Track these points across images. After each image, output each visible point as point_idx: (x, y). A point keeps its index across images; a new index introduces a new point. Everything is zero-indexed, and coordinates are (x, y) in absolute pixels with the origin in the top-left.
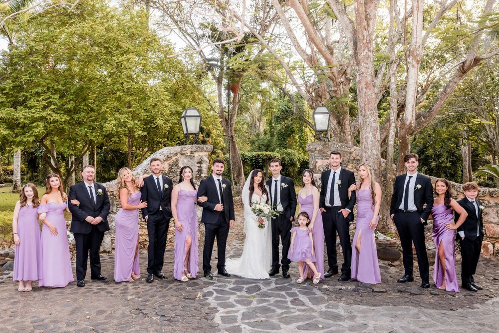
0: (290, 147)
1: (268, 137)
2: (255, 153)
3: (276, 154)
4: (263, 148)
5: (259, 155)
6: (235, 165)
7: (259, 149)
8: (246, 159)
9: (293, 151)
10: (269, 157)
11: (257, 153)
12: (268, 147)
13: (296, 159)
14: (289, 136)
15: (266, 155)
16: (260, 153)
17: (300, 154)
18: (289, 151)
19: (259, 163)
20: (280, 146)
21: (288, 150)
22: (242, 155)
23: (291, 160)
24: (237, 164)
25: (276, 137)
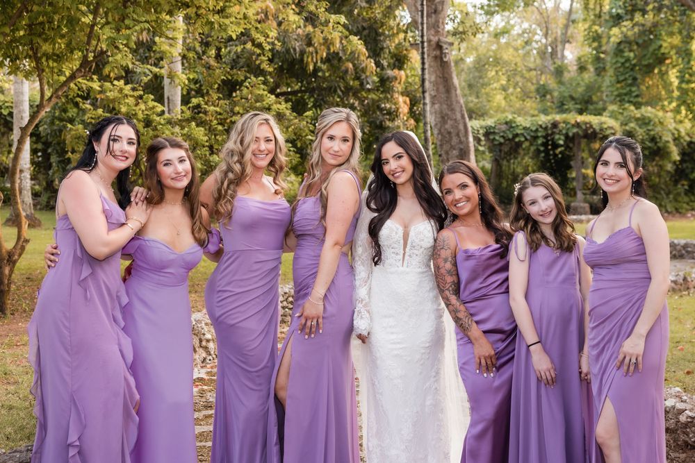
0: (654, 101)
1: (589, 76)
2: (544, 119)
3: (606, 121)
4: (571, 105)
5: (555, 125)
6: (449, 141)
7: (561, 108)
8: (517, 135)
9: (660, 114)
10: (586, 130)
11: (549, 118)
12: (586, 104)
13: (668, 137)
14: (649, 69)
15: (578, 125)
16: (558, 117)
17: (681, 122)
18: (648, 111)
19: (556, 146)
20: (621, 99)
21: (643, 109)
22: (506, 123)
23: (653, 139)
24: (455, 140)
25: (611, 72)
